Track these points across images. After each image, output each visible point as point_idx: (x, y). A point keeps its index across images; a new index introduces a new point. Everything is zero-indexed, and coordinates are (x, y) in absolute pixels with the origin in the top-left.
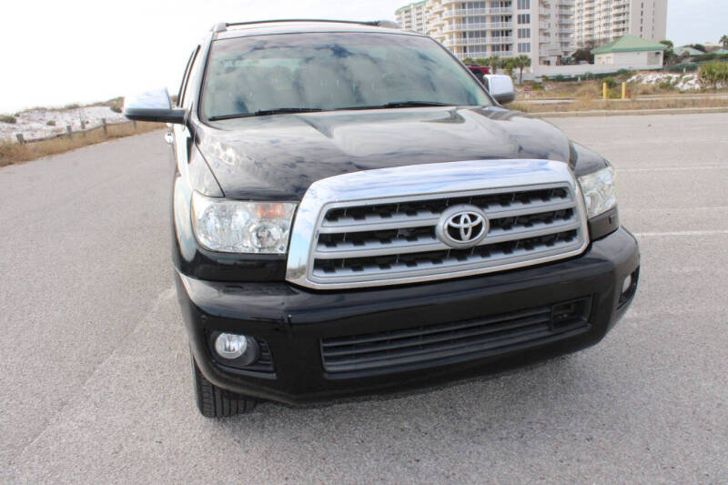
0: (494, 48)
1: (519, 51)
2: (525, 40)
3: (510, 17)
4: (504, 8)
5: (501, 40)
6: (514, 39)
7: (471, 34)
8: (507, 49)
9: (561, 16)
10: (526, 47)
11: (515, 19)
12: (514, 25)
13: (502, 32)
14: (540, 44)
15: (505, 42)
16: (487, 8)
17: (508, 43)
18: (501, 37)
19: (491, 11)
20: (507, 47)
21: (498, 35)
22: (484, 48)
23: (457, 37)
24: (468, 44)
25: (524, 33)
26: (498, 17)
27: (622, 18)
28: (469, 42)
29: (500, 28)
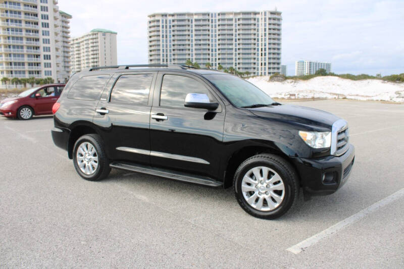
0: (30, 72)
1: (46, 75)
2: (49, 69)
3: (39, 55)
4: (35, 50)
5: (35, 68)
6: (42, 68)
7: (15, 64)
8: (38, 73)
9: (64, 57)
10: (50, 73)
11: (42, 57)
12: (42, 60)
13: (35, 64)
14: (57, 71)
15: (37, 70)
16: (25, 50)
17: (38, 70)
18: (34, 66)
19: (27, 51)
20: (38, 72)
21: (32, 65)
22: (24, 72)
23: (6, 65)
24: (13, 69)
25: (48, 65)
26: (32, 55)
27: (95, 60)
28: (14, 68)
29: (33, 61)
